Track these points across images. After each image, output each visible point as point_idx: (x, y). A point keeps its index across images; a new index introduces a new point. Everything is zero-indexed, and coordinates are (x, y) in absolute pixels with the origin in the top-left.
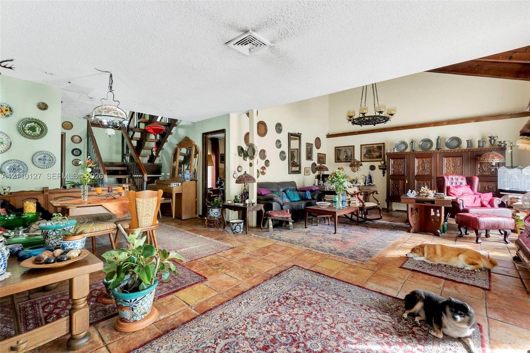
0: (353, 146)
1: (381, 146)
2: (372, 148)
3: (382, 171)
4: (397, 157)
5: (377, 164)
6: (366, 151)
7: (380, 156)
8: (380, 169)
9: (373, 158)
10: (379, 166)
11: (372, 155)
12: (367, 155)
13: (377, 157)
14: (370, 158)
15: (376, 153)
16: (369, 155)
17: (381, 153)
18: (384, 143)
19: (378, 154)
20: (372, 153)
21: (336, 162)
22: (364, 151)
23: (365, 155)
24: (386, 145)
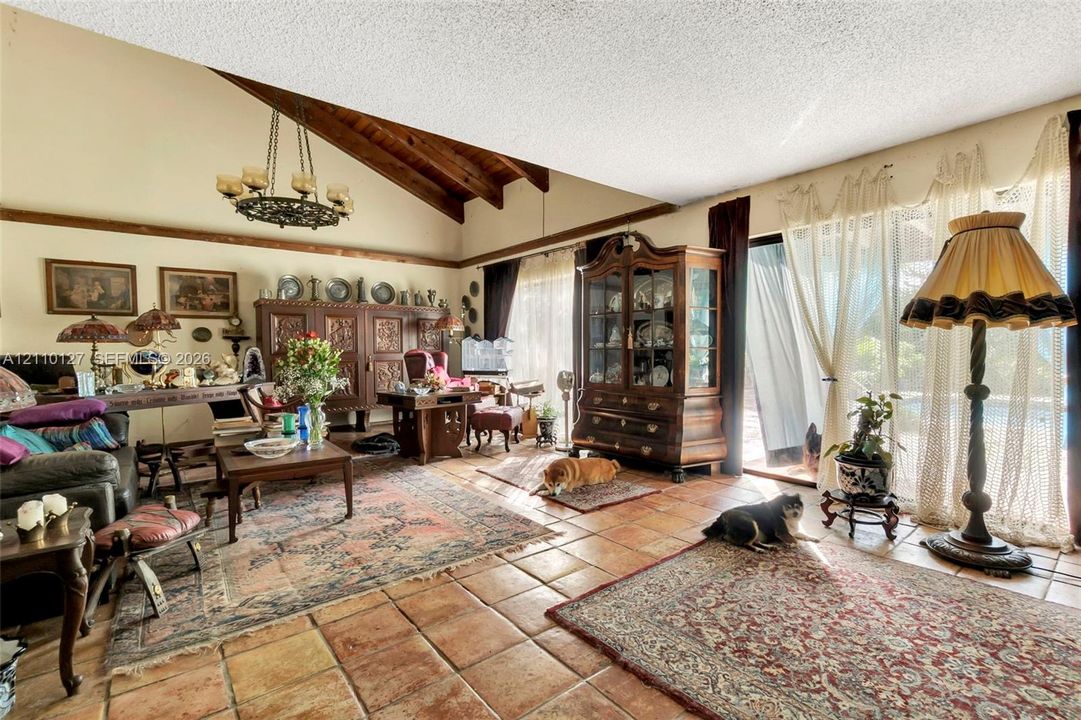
0: (133, 268)
1: (228, 280)
2: (199, 281)
3: (230, 344)
4: (288, 311)
5: (216, 326)
6: (180, 287)
7: (225, 306)
8: (225, 338)
9: (204, 308)
10: (225, 331)
11: (200, 300)
12: (182, 300)
13: (216, 307)
14: (193, 307)
15: (213, 297)
16: (191, 299)
17: (227, 297)
18: (234, 274)
19: (218, 299)
20: (201, 296)
21: (50, 310)
22: (172, 287)
23: (178, 297)
24: (239, 277)
